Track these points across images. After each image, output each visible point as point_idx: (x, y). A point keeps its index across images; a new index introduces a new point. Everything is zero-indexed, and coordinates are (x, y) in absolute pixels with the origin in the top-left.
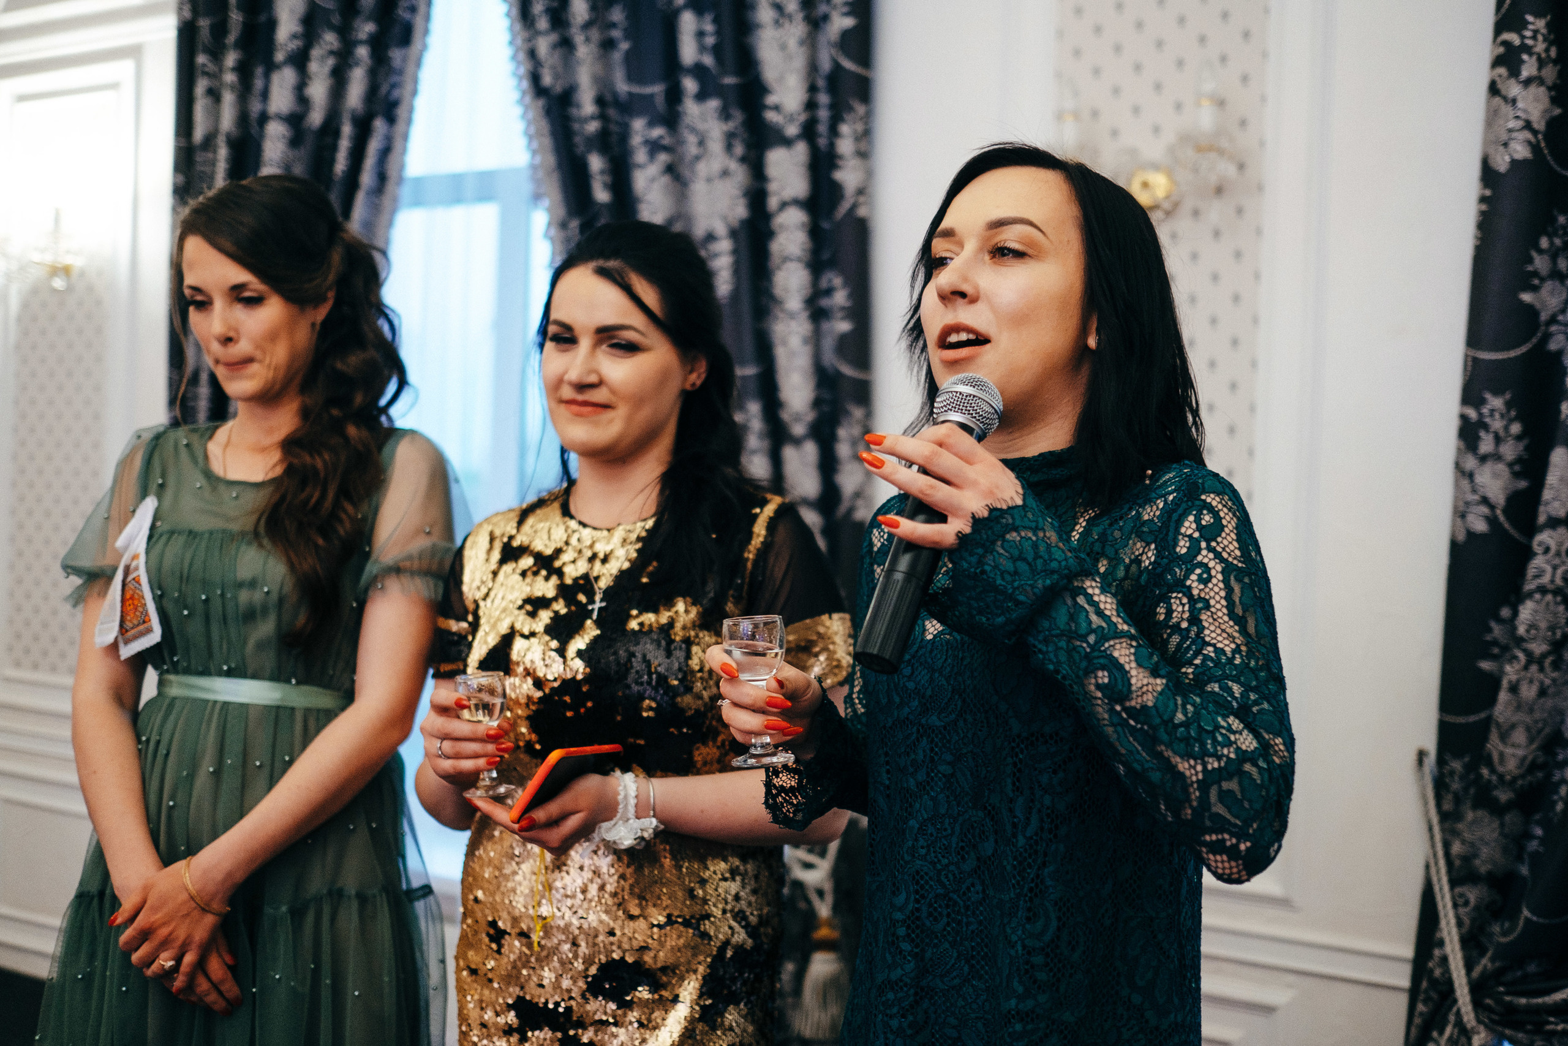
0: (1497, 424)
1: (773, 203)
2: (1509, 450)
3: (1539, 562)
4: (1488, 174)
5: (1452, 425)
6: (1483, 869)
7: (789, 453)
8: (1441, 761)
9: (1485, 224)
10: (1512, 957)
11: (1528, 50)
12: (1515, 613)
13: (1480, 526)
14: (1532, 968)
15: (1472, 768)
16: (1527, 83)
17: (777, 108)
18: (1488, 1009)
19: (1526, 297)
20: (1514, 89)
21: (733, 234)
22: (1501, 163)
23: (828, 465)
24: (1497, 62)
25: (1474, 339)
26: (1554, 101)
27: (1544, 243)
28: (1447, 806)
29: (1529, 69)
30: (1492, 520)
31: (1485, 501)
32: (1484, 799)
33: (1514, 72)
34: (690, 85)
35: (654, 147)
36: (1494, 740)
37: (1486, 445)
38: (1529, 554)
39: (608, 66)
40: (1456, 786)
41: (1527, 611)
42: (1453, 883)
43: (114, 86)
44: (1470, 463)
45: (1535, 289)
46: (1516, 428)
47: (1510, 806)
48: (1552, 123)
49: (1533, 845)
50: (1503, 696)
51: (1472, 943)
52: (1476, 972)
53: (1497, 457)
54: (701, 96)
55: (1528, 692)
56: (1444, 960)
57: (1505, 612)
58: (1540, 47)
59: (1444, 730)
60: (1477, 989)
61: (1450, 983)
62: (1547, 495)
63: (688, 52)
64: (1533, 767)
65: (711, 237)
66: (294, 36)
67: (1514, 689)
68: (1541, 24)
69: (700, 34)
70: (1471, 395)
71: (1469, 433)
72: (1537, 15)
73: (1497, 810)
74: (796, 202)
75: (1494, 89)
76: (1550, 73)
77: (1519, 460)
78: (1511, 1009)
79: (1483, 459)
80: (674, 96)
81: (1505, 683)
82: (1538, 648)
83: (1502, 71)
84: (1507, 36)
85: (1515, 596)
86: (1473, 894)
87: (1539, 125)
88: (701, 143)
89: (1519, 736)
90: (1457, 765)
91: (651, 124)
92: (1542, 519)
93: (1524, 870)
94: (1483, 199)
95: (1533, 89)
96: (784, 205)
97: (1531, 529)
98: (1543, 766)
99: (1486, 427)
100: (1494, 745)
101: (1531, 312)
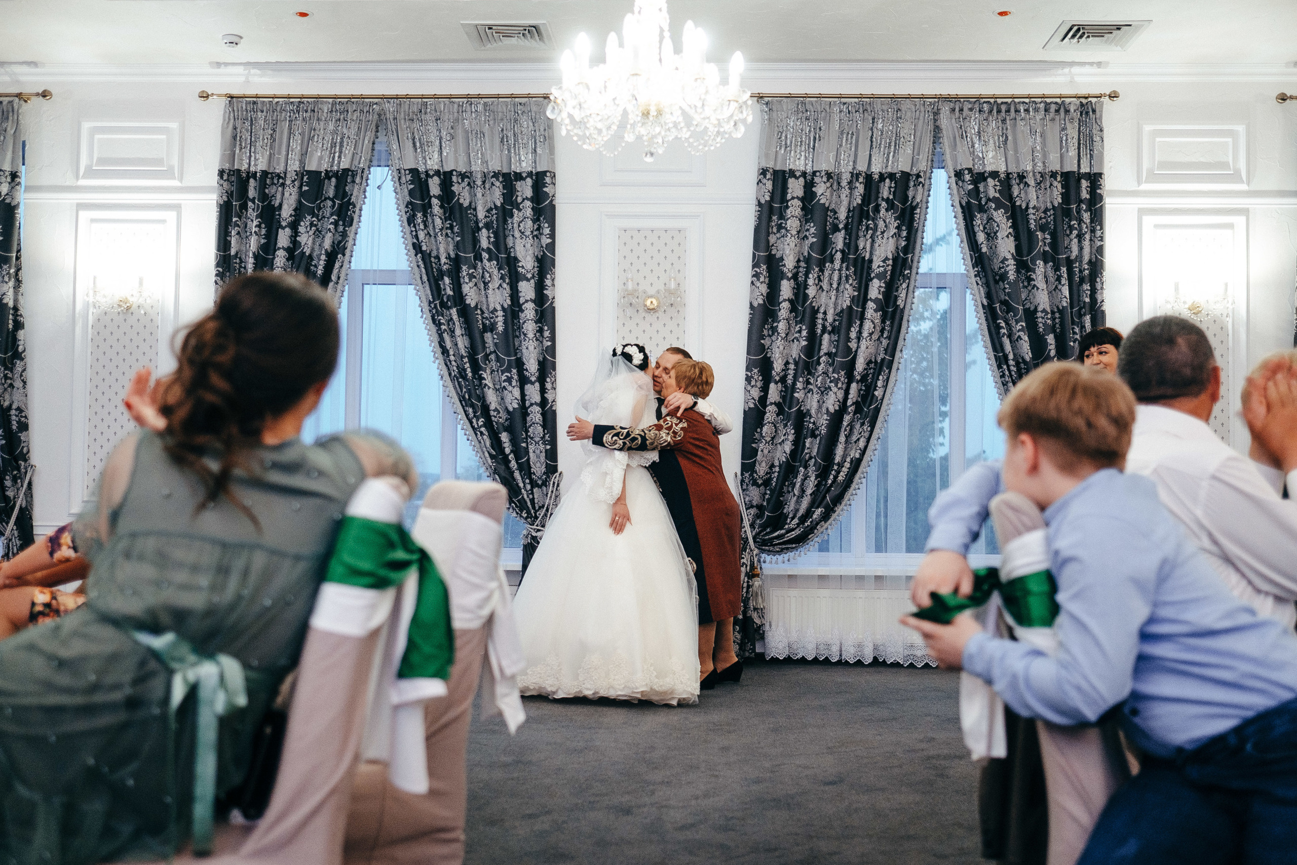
0: (756, 377)
1: (522, 300)
2: (759, 384)
3: (767, 415)
4: (752, 306)
5: (745, 376)
6: (755, 504)
7: (528, 387)
8: (742, 474)
9: (751, 321)
10: (763, 527)
11: (762, 274)
12: (761, 430)
13: (752, 406)
14: (768, 530)
15: (751, 475)
16: (762, 283)
17: (523, 267)
18: (758, 542)
19: (762, 341)
20: (758, 284)
21: (503, 309)
22: (755, 305)
23: (543, 391)
24: (753, 276)
25: (748, 353)
26: (768, 288)
27: (766, 327)
28: (745, 487)
29: (762, 279)
30: (755, 404)
31: (753, 398)
32: (755, 483)
33: (758, 280)
34: (485, 255)
35: (471, 276)
36: (757, 465)
37: (753, 383)
38: (765, 413)
39: (448, 244)
40: (747, 480)
41: (765, 429)
42: (747, 509)
43: (163, 221)
44: (749, 388)
45: (764, 339)
46: (760, 378)
47: (762, 484)
48: (768, 294)
49: (767, 497)
50: (759, 453)
51: (752, 526)
52: (754, 534)
53: (755, 386)
54: (490, 260)
55: (766, 451)
56: (745, 531)
57: (759, 430)
58: (765, 273)
59: (743, 464)
60: (754, 538)
61: (747, 538)
62: (769, 396)
63: (484, 243)
64: (767, 473)
65: (495, 310)
66: (291, 216)
67: (762, 451)
68: (765, 267)
69: (489, 237)
70: (748, 369)
71: (748, 379)
72: (764, 264)
73: (759, 486)
74: (531, 300)
75: (752, 283)
76: (767, 280)
77: (761, 387)
78: (764, 540)
79: (752, 386)
80: (478, 257)
81: (760, 450)
82: (768, 439)
83: (755, 279)
84: (755, 269)
85: (761, 425)
86: (753, 511)
87: (765, 295)
88: (490, 276)
89: (764, 464)
90: (747, 475)
91: (469, 268)
92: (768, 403)
93: (765, 504)
94: (750, 314)
95: (763, 284)
96: (527, 301)
97: (765, 406)
98: (769, 473)
99: (753, 377)
100: (757, 468)
101: (763, 345)
